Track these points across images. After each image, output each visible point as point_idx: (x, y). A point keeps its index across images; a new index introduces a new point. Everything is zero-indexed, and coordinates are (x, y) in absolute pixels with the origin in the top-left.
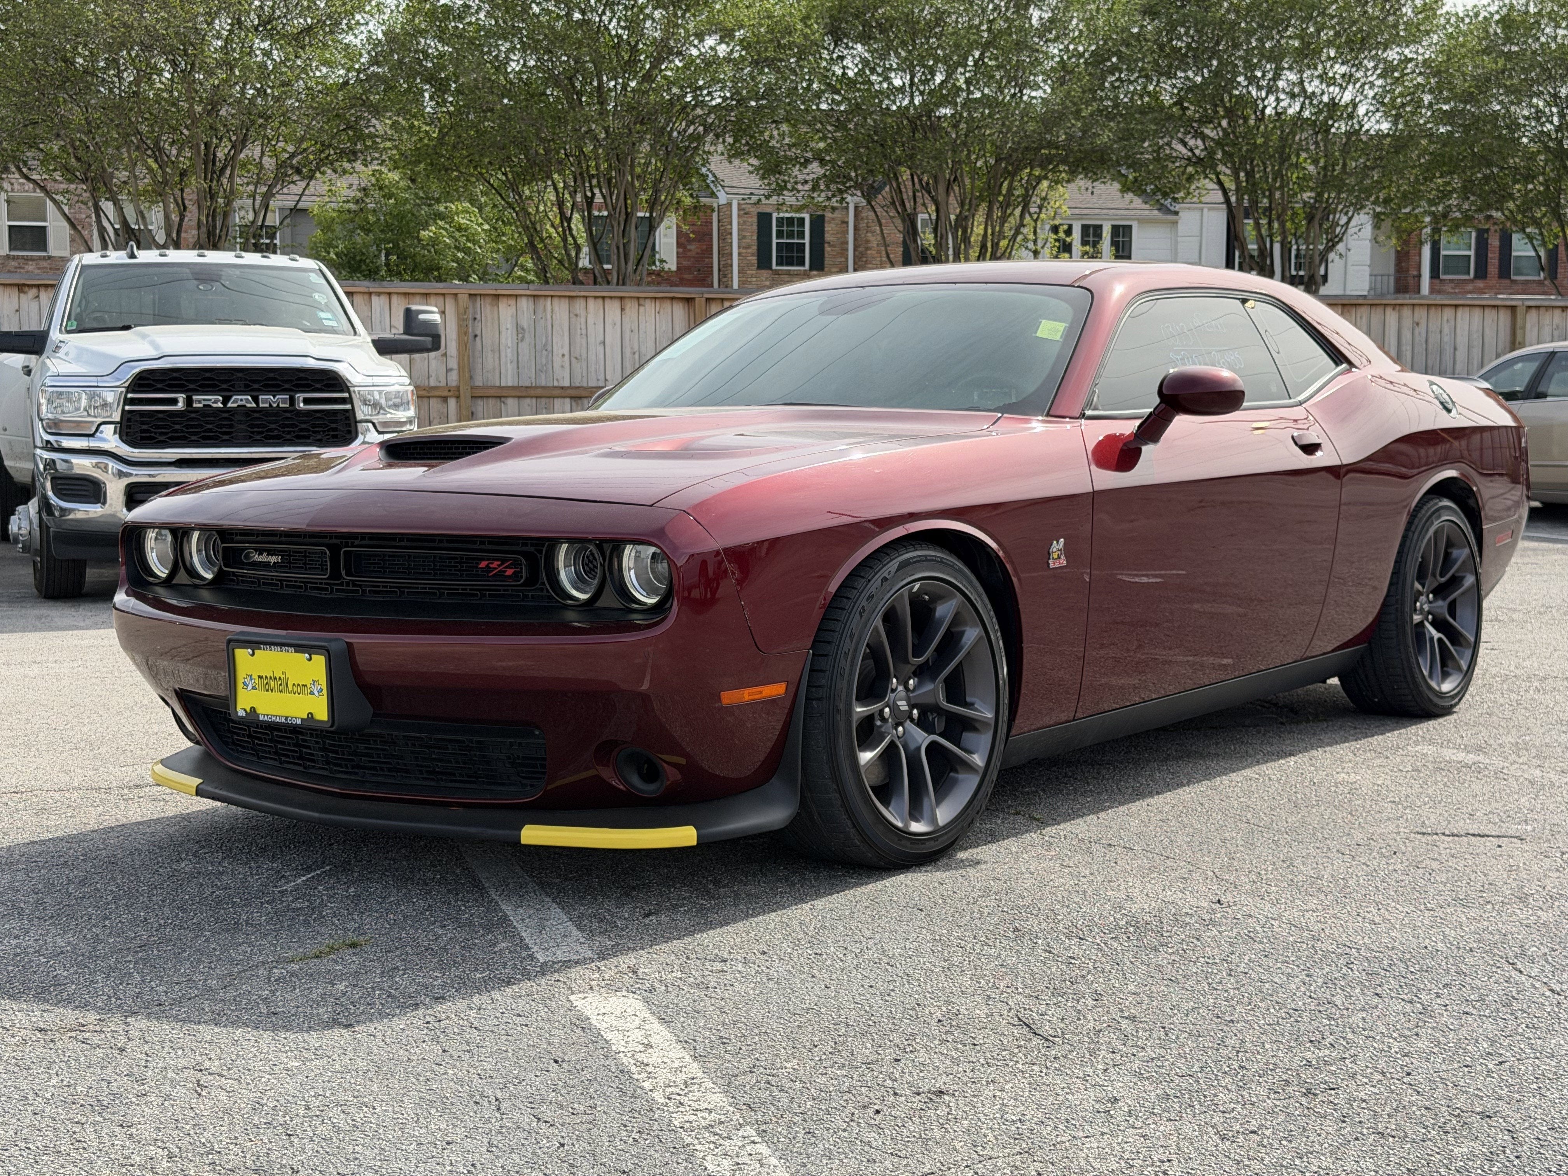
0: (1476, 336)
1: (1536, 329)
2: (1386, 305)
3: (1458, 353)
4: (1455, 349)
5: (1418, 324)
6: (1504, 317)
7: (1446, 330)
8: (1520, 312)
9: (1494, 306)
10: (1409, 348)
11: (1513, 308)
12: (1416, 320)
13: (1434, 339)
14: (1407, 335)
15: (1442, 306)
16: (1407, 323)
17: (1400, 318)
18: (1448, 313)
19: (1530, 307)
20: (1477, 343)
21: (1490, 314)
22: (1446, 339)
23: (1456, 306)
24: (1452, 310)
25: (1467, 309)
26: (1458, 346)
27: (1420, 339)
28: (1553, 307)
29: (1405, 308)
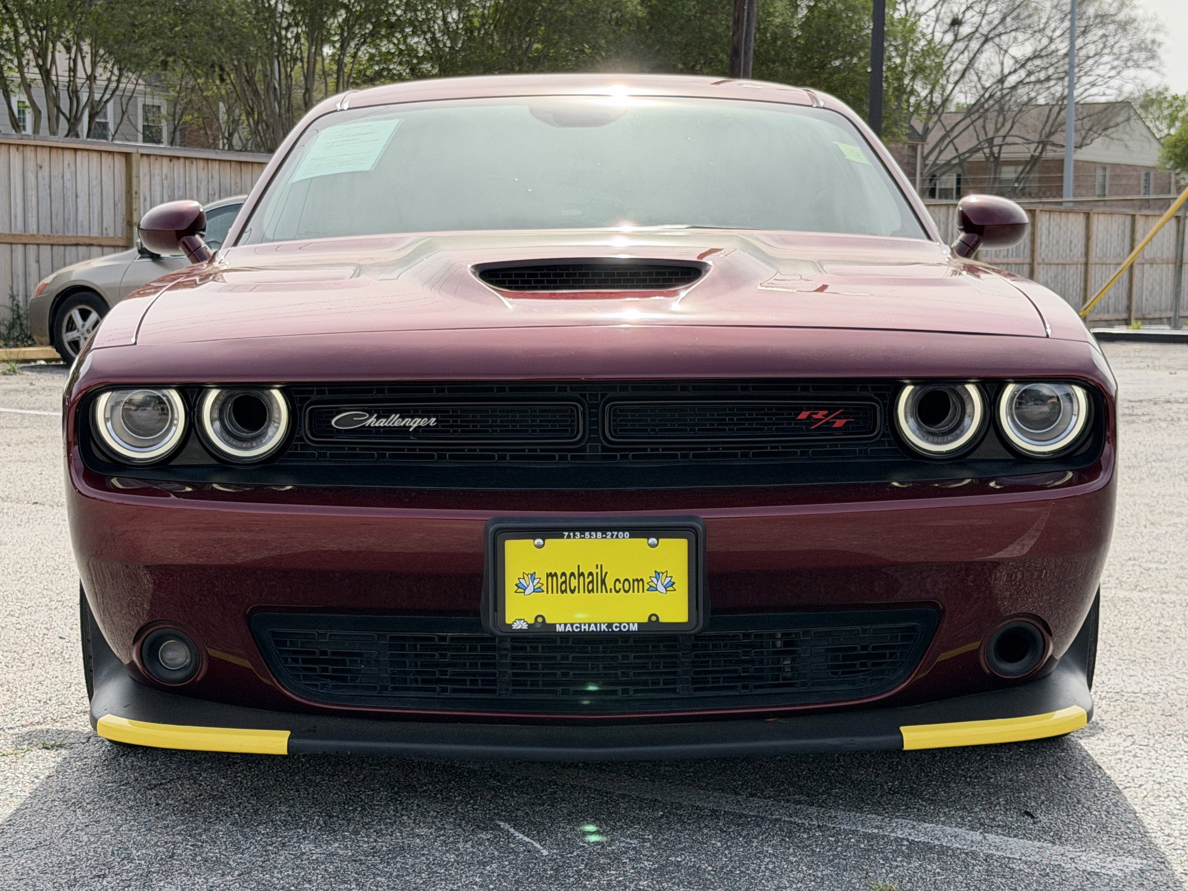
0: (95, 183)
1: (147, 178)
2: (10, 144)
3: (79, 200)
4: (77, 196)
5: (41, 167)
6: (119, 163)
7: (67, 176)
8: (134, 159)
9: (110, 152)
10: (34, 193)
11: (127, 156)
12: (39, 163)
13: (57, 184)
14: (31, 178)
15: (63, 149)
16: (31, 165)
17: (24, 159)
18: (68, 156)
19: (142, 155)
20: (96, 191)
21: (107, 160)
22: (68, 184)
23: (76, 150)
24: (72, 153)
25: (85, 154)
26: (79, 194)
27: (44, 182)
28: (162, 156)
29: (28, 148)
